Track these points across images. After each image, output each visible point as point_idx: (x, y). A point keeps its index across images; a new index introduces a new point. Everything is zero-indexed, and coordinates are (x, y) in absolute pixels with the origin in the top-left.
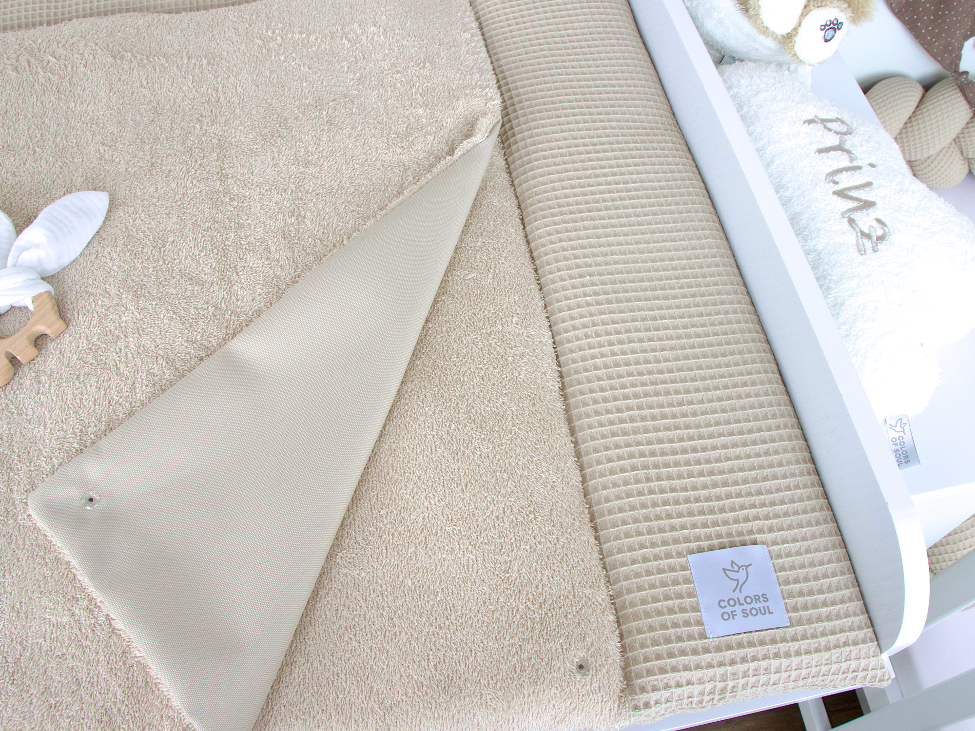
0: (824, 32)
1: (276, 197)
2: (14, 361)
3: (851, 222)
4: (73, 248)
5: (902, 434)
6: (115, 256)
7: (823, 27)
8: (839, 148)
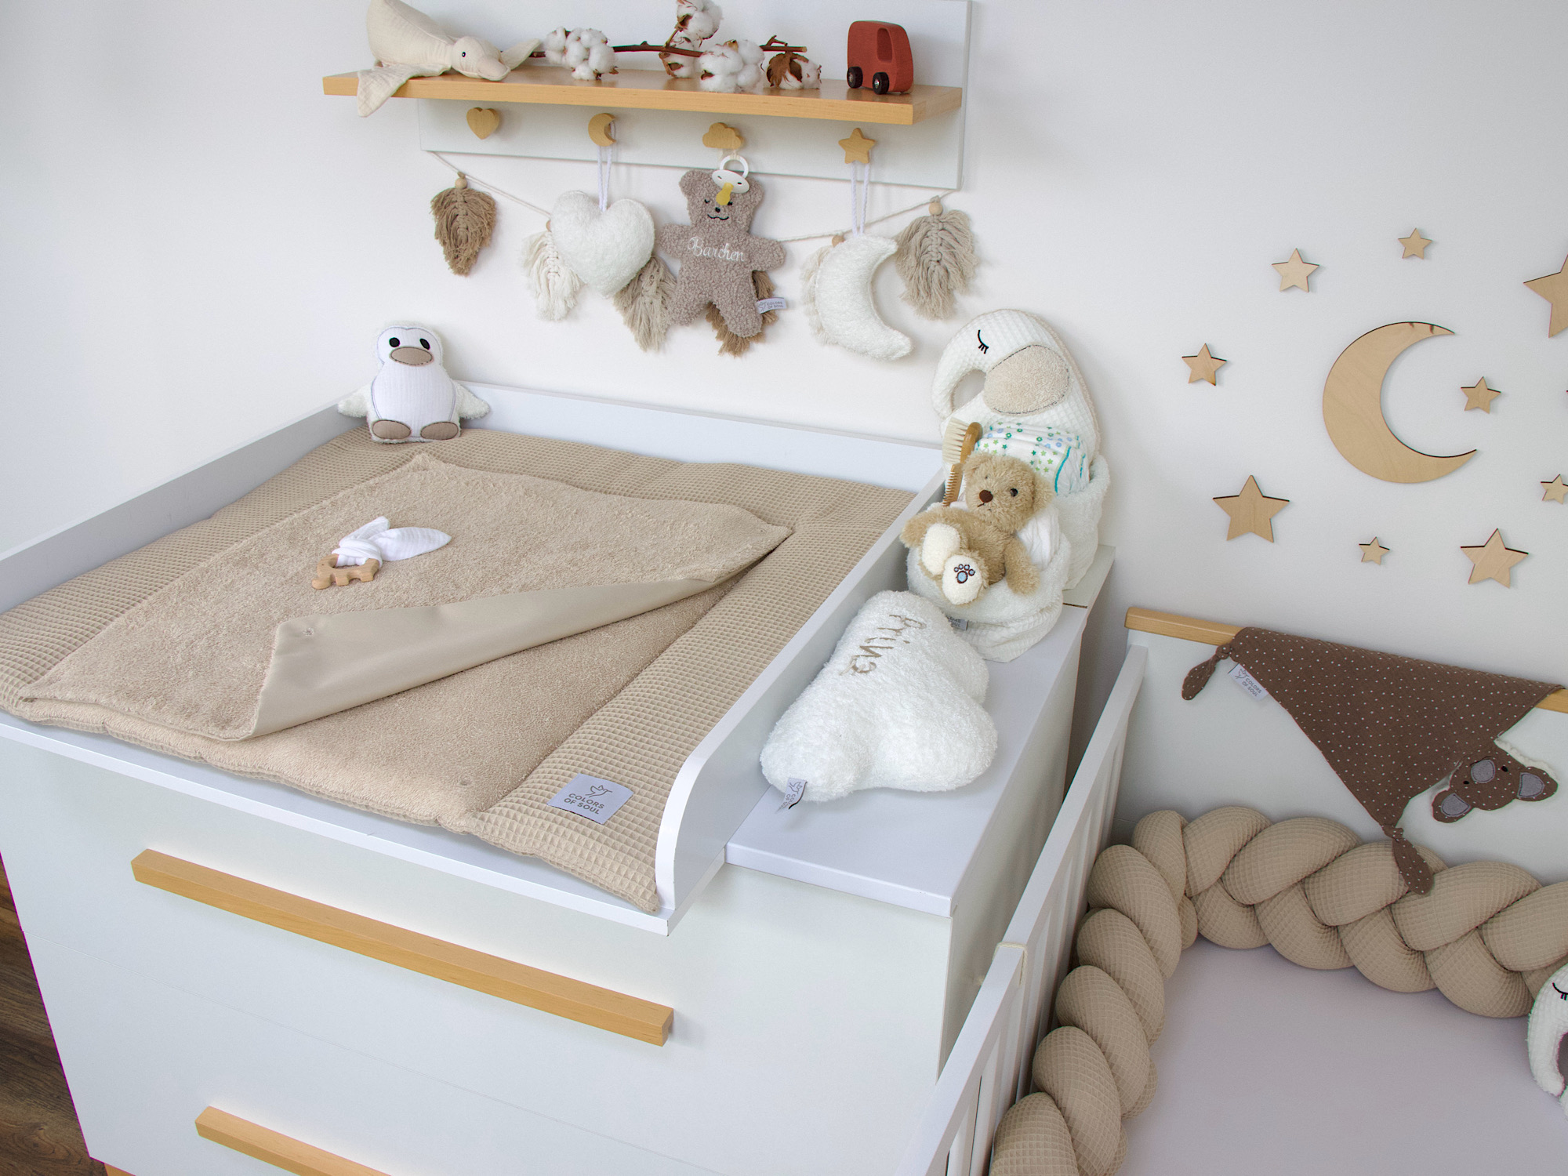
0: (957, 573)
2: (333, 583)
4: (408, 552)
5: (796, 792)
8: (896, 630)
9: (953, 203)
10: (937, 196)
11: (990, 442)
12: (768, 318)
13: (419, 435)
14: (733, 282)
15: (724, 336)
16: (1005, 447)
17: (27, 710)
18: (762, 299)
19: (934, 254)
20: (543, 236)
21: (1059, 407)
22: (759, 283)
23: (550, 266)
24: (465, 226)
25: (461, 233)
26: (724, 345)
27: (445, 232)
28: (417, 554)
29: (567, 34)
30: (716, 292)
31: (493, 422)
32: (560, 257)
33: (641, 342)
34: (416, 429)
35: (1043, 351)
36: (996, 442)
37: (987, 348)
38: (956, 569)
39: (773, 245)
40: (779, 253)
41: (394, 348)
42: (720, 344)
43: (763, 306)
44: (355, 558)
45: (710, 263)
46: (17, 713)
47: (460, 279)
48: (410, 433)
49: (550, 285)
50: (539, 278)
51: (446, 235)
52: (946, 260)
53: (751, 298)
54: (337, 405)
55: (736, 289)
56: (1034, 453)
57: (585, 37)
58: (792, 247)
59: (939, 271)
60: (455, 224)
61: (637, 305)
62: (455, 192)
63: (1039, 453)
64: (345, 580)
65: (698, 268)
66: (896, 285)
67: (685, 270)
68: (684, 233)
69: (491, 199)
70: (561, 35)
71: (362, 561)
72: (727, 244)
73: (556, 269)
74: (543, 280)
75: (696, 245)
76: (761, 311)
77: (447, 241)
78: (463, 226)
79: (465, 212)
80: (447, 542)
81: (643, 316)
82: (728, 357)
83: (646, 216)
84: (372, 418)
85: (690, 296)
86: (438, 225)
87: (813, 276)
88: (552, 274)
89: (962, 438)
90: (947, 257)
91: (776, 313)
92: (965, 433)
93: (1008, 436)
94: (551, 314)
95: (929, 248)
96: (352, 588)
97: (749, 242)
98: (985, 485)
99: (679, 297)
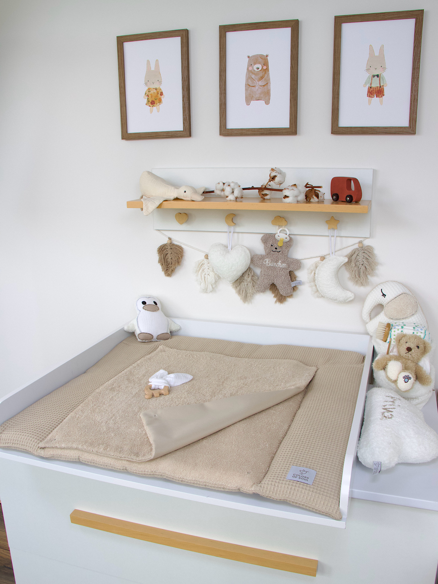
0: (404, 379)
1: (234, 388)
2: (153, 395)
3: (383, 414)
4: (179, 383)
5: (378, 467)
6: (188, 387)
7: (404, 378)
8: (392, 401)
9: (367, 243)
10: (361, 240)
11: (396, 330)
12: (294, 288)
13: (156, 338)
14: (283, 275)
15: (277, 296)
17: (42, 453)
18: (293, 281)
19: (361, 262)
20: (203, 260)
21: (415, 316)
22: (292, 276)
23: (206, 272)
24: (171, 258)
25: (169, 261)
26: (277, 300)
27: (163, 260)
28: (182, 383)
29: (224, 184)
30: (275, 279)
32: (210, 268)
33: (243, 300)
34: (155, 336)
35: (407, 296)
36: (398, 330)
37: (385, 295)
38: (404, 377)
39: (297, 261)
40: (298, 264)
41: (144, 305)
42: (275, 299)
43: (293, 284)
44: (159, 386)
45: (274, 268)
46: (38, 454)
47: (168, 278)
48: (153, 337)
49: (206, 279)
50: (201, 276)
51: (163, 261)
52: (365, 264)
53: (289, 281)
54: (124, 328)
55: (284, 278)
56: (413, 333)
57: (232, 185)
58: (305, 262)
59: (363, 268)
60: (167, 257)
61: (241, 286)
62: (167, 245)
64: (158, 395)
65: (268, 271)
66: (346, 274)
67: (263, 271)
68: (262, 258)
69: (181, 247)
70: (221, 184)
71: (162, 387)
72: (280, 261)
73: (208, 273)
74: (203, 277)
75: (268, 262)
76: (292, 286)
77: (164, 264)
78: (170, 258)
79: (171, 252)
80: (192, 378)
81: (244, 290)
82: (278, 304)
83: (248, 252)
84: (137, 332)
85: (265, 281)
86: (160, 257)
87: (313, 272)
88: (206, 275)
89: (385, 329)
90: (366, 263)
91: (297, 287)
92: (385, 327)
93: (402, 327)
94: (207, 290)
95: (359, 260)
96: (162, 398)
97: (288, 260)
98: (408, 345)
99: (261, 282)
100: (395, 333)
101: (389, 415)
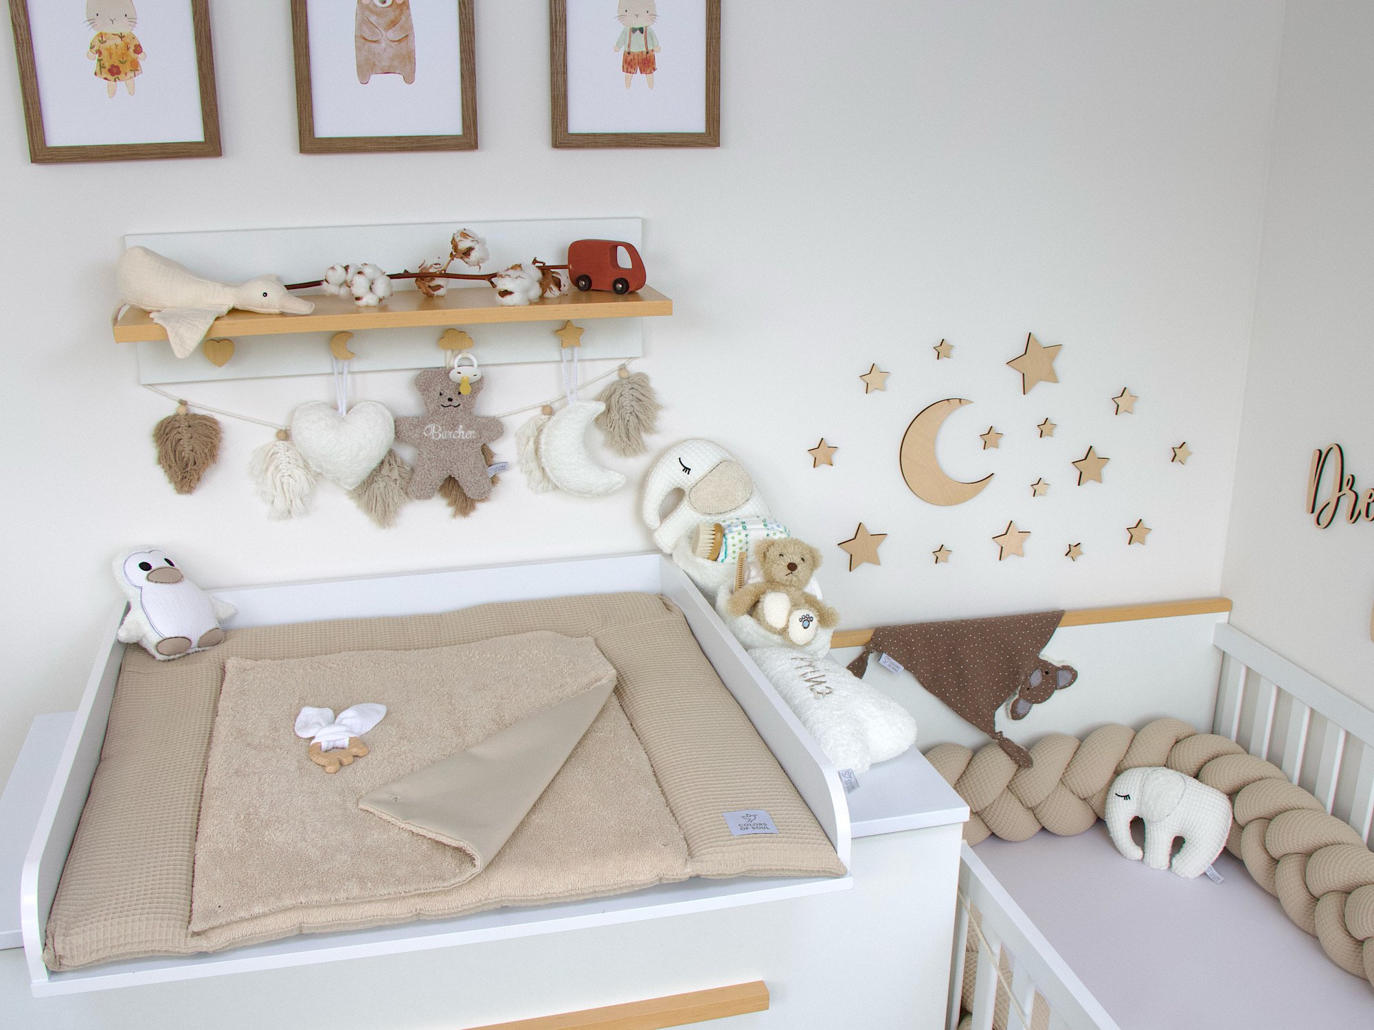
0: (801, 622)
2: (341, 764)
3: (812, 690)
4: (368, 726)
5: (850, 778)
8: (809, 666)
9: (634, 368)
10: (624, 364)
11: (735, 535)
12: (494, 480)
14: (469, 456)
15: (455, 502)
16: (747, 535)
19: (628, 408)
20: (276, 444)
22: (486, 454)
23: (283, 471)
24: (191, 448)
25: (187, 455)
26: (457, 509)
27: (170, 457)
29: (346, 268)
30: (455, 467)
31: (239, 622)
32: (291, 461)
34: (195, 639)
36: (739, 534)
37: (690, 470)
38: (801, 620)
39: (496, 421)
41: (149, 572)
42: (450, 510)
43: (491, 472)
44: (335, 741)
45: (450, 443)
46: (188, 951)
47: (184, 499)
48: (191, 644)
49: (285, 488)
50: (274, 483)
51: (171, 459)
52: (638, 411)
53: (483, 467)
55: (472, 462)
56: (768, 535)
57: (367, 270)
59: (633, 419)
60: (179, 448)
61: (373, 492)
62: (178, 418)
63: (771, 535)
64: (351, 759)
65: (438, 450)
66: (599, 437)
68: (419, 423)
69: (214, 419)
70: (341, 271)
71: (346, 742)
72: (461, 426)
73: (289, 473)
74: (278, 484)
75: (434, 431)
76: (490, 476)
77: (174, 465)
78: (187, 449)
79: (189, 435)
80: (386, 710)
81: (379, 499)
82: (457, 520)
83: (388, 414)
84: (151, 640)
85: (434, 473)
86: (160, 452)
87: (532, 441)
88: (286, 477)
89: (714, 537)
90: (638, 408)
91: (498, 475)
92: (714, 533)
93: (745, 528)
94: (289, 512)
95: (624, 404)
96: (361, 763)
97: (479, 422)
98: (788, 560)
99: (423, 477)
100: (734, 540)
101: (825, 688)
